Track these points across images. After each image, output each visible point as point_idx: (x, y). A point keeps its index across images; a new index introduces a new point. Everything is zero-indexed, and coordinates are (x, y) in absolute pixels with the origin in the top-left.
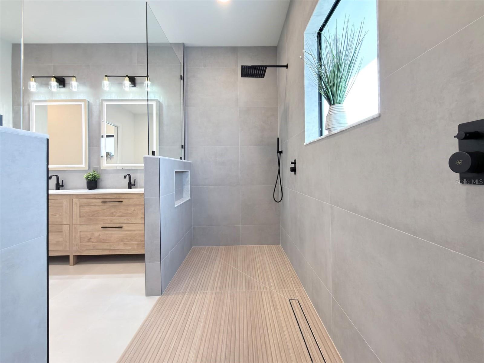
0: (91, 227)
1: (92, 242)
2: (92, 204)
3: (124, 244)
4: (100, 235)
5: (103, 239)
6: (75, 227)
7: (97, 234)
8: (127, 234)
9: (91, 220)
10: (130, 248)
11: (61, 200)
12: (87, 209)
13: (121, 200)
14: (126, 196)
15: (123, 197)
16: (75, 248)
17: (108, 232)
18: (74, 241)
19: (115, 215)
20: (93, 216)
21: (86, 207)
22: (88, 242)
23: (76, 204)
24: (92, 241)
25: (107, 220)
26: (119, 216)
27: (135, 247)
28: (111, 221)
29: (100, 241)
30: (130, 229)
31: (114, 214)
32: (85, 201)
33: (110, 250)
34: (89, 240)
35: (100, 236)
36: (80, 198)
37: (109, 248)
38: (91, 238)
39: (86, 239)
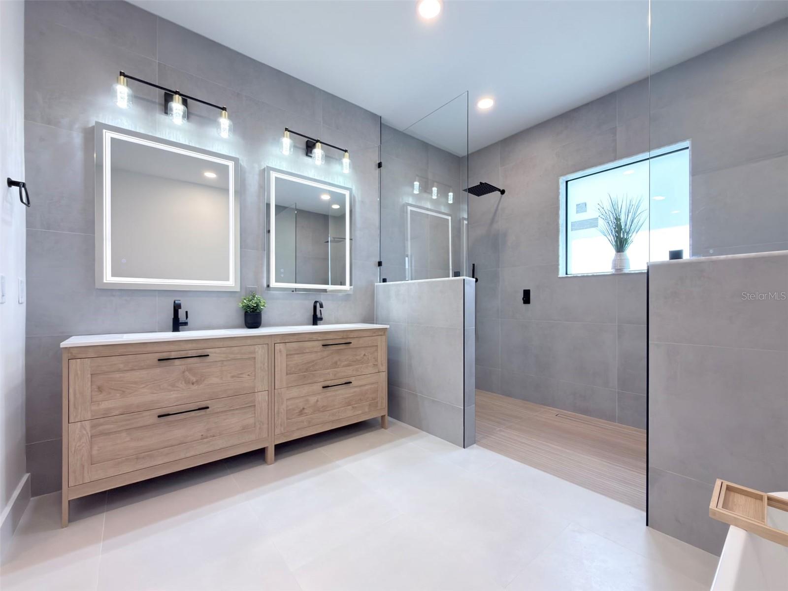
0: (306, 390)
1: (305, 415)
2: (308, 351)
3: (353, 407)
4: (317, 401)
5: (323, 407)
6: (279, 394)
7: (313, 400)
8: (355, 392)
9: (305, 377)
10: (360, 412)
11: (252, 348)
12: (297, 359)
13: (348, 341)
14: (355, 335)
15: (352, 335)
16: (277, 431)
17: (330, 392)
18: (276, 419)
19: (339, 365)
20: (307, 370)
21: (296, 356)
22: (299, 415)
23: (280, 351)
24: (306, 413)
25: (329, 374)
26: (344, 366)
27: (367, 410)
28: (335, 375)
29: (319, 411)
30: (361, 383)
31: (339, 363)
32: (295, 345)
33: (333, 422)
34: (302, 412)
35: (319, 403)
36: (286, 341)
37: (332, 418)
38: (304, 409)
39: (297, 411)
